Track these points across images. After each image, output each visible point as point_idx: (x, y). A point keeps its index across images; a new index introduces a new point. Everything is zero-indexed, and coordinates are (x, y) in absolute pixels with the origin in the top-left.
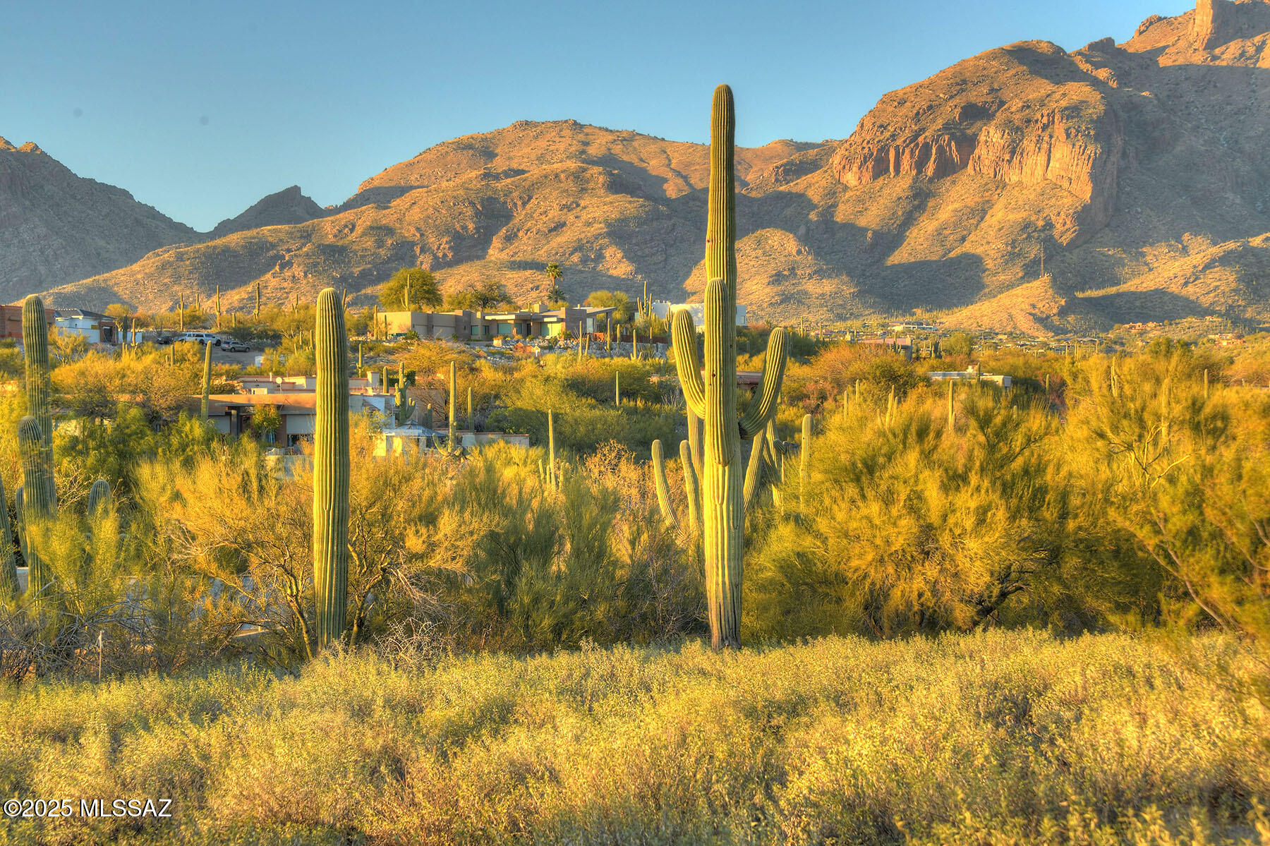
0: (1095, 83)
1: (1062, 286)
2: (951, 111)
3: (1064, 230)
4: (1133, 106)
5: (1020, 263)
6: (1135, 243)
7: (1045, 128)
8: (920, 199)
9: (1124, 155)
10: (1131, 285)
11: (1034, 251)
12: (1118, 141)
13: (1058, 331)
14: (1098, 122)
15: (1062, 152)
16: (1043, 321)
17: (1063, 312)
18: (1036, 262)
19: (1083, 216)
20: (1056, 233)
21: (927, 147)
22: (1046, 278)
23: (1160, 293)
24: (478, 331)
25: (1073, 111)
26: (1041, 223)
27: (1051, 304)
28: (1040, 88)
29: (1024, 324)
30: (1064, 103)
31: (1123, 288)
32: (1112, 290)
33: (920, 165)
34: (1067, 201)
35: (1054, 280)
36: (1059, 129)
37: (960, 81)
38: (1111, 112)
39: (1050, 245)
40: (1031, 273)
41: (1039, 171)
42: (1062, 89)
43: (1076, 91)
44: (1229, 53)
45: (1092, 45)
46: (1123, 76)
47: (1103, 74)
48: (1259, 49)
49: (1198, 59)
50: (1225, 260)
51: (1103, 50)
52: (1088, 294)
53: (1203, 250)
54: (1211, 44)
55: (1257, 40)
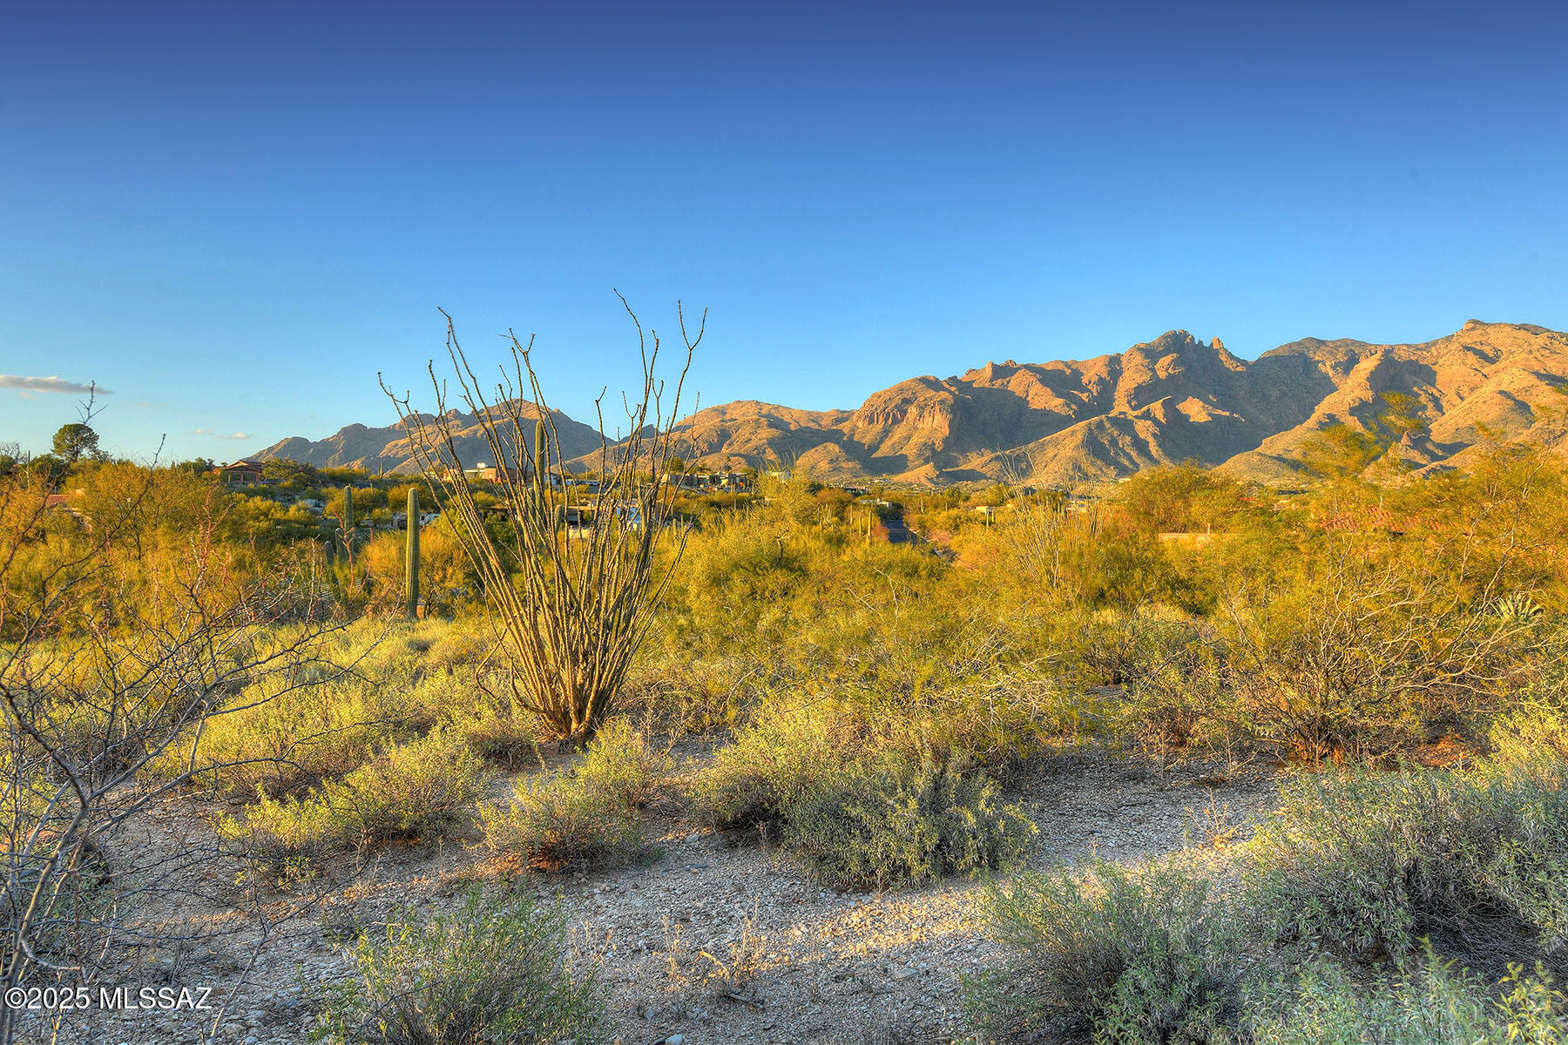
0: (950, 392)
1: (937, 467)
2: (898, 400)
3: (939, 446)
4: (964, 401)
5: (922, 458)
6: (964, 452)
7: (932, 408)
8: (886, 433)
9: (961, 419)
10: (963, 468)
11: (928, 453)
12: (958, 414)
13: (936, 483)
14: (951, 406)
15: (938, 417)
16: (930, 480)
17: (937, 477)
18: (929, 457)
19: (946, 441)
20: (936, 447)
21: (889, 413)
22: (932, 464)
23: (972, 471)
24: (696, 481)
25: (942, 402)
26: (930, 443)
27: (933, 474)
28: (930, 393)
29: (923, 480)
30: (939, 399)
31: (960, 468)
32: (956, 469)
33: (886, 420)
34: (940, 435)
35: (935, 465)
36: (937, 408)
37: (901, 389)
38: (956, 402)
39: (933, 450)
40: (926, 462)
41: (930, 425)
42: (938, 394)
43: (943, 395)
44: (998, 383)
45: (949, 379)
46: (960, 390)
47: (953, 389)
48: (1008, 383)
49: (987, 385)
50: (997, 459)
51: (953, 380)
52: (948, 470)
53: (988, 455)
54: (991, 381)
55: (1008, 379)
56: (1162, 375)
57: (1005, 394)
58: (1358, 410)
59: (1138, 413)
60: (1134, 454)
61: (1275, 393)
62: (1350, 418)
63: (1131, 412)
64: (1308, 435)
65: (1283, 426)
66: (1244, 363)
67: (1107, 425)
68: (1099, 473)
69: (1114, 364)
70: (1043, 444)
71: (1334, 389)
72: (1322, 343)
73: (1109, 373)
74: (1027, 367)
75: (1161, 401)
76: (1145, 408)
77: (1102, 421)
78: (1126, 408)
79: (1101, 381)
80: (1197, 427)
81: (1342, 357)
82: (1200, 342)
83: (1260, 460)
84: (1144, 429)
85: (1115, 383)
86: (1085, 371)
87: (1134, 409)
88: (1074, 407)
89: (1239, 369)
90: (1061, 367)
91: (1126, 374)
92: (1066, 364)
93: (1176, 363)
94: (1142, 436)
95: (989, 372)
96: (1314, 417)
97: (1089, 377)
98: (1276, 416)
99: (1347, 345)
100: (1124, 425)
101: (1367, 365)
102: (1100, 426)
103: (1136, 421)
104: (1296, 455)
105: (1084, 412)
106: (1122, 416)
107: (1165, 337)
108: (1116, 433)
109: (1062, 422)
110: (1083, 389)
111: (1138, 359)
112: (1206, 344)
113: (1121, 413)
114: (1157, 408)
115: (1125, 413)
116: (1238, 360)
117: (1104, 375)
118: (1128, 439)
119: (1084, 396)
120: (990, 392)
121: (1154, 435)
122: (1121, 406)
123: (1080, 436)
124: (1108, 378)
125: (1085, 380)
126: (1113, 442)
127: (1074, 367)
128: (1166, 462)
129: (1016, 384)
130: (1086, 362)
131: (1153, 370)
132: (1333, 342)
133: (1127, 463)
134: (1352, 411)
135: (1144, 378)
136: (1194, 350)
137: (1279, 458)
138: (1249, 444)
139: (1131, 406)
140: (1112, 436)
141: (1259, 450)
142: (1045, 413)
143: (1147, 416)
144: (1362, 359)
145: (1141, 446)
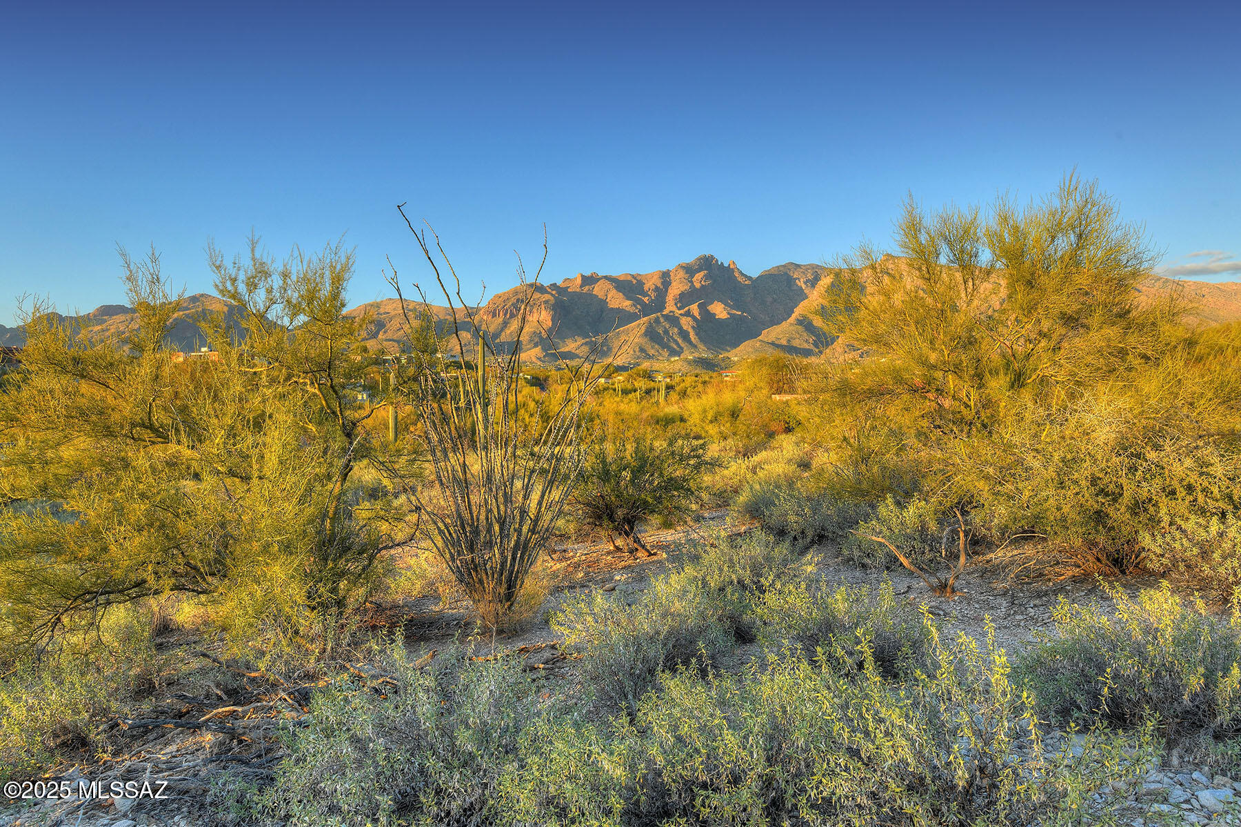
0: (552, 295)
1: (544, 349)
2: (513, 300)
3: (545, 334)
4: (562, 301)
5: (533, 342)
6: (563, 338)
7: (539, 306)
8: (505, 324)
9: (560, 314)
10: (562, 350)
11: (537, 339)
12: (558, 310)
13: (544, 362)
14: (553, 305)
15: (544, 313)
16: (539, 359)
17: (544, 356)
18: (537, 342)
19: (549, 330)
20: (542, 335)
21: (507, 310)
22: (540, 347)
23: (569, 352)
25: (546, 302)
26: (538, 332)
27: (541, 354)
28: (537, 295)
29: (534, 359)
30: (544, 300)
31: (560, 350)
32: (557, 351)
33: (505, 315)
34: (545, 326)
35: (542, 348)
36: (543, 306)
37: (516, 292)
38: (556, 303)
39: (541, 337)
40: (536, 345)
41: (538, 318)
42: (543, 296)
43: (547, 297)
44: (586, 289)
45: (551, 285)
46: (559, 293)
47: (554, 292)
48: (593, 289)
49: (578, 290)
50: (586, 344)
51: (554, 286)
52: (551, 351)
53: (580, 341)
54: (581, 287)
55: (593, 286)
56: (698, 285)
57: (591, 295)
58: (823, 312)
59: (682, 312)
60: (680, 341)
61: (769, 299)
62: (815, 317)
63: (678, 311)
64: (791, 328)
65: (775, 322)
66: (750, 278)
67: (662, 320)
68: (657, 353)
69: (665, 275)
70: (618, 333)
71: (807, 297)
72: (798, 266)
73: (662, 283)
74: (606, 277)
75: (697, 303)
76: (686, 309)
77: (658, 317)
78: (674, 308)
79: (657, 289)
80: (721, 322)
81: (810, 277)
82: (722, 263)
83: (761, 345)
84: (686, 323)
85: (667, 291)
86: (646, 282)
87: (679, 309)
88: (639, 307)
89: (746, 282)
90: (629, 278)
91: (674, 284)
92: (633, 276)
93: (706, 277)
94: (685, 328)
95: (579, 281)
96: (794, 316)
97: (649, 286)
98: (770, 316)
99: (813, 268)
100: (673, 320)
101: (826, 281)
102: (657, 320)
103: (681, 317)
104: (784, 342)
105: (646, 310)
106: (671, 314)
107: (699, 259)
108: (667, 326)
109: (632, 317)
110: (645, 294)
111: (682, 274)
112: (726, 265)
113: (671, 312)
114: (694, 308)
115: (673, 312)
116: (746, 276)
117: (659, 284)
118: (676, 330)
119: (646, 299)
120: (579, 295)
121: (693, 327)
122: (670, 307)
123: (643, 329)
124: (662, 287)
125: (646, 288)
126: (666, 332)
127: (638, 278)
128: (701, 346)
129: (598, 290)
130: (646, 275)
131: (691, 282)
132: (805, 266)
133: (675, 347)
134: (816, 312)
135: (684, 287)
136: (718, 269)
137: (773, 344)
138: (754, 334)
139: (677, 307)
140: (665, 328)
141: (760, 338)
142: (619, 311)
143: (688, 314)
144: (822, 277)
145: (684, 335)
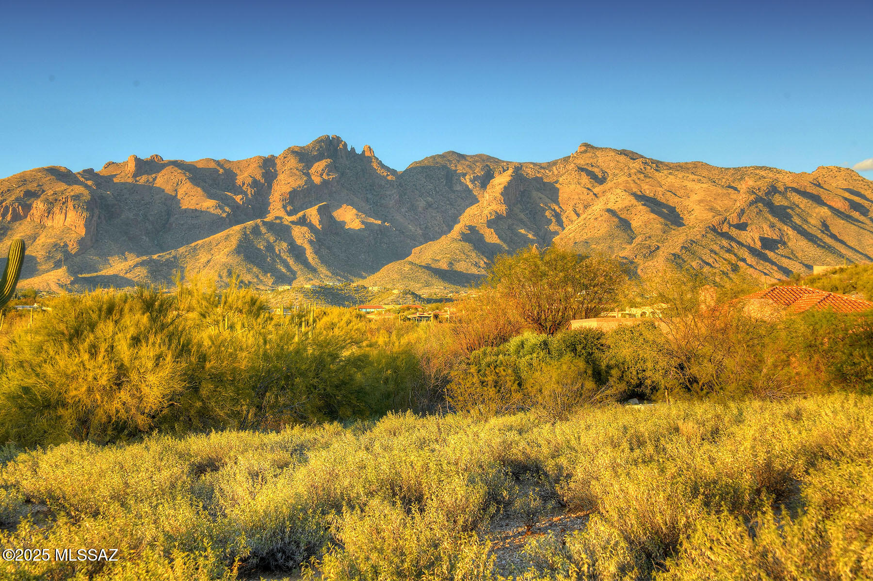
0: (86, 186)
1: (72, 271)
2: (19, 193)
3: (73, 248)
4: (102, 198)
5: (53, 261)
6: (105, 256)
7: (64, 203)
8: (5, 230)
9: (99, 218)
10: (103, 273)
11: (59, 256)
12: (97, 212)
13: (70, 291)
14: (88, 203)
15: (72, 214)
16: (63, 287)
17: (72, 283)
18: (60, 261)
19: (81, 242)
20: (69, 249)
21: (7, 208)
22: (65, 268)
23: (116, 276)
25: (76, 197)
26: (62, 244)
27: (67, 279)
28: (61, 186)
29: (54, 288)
30: (72, 194)
31: (99, 273)
32: (95, 274)
33: (5, 215)
34: (74, 235)
35: (68, 269)
36: (70, 204)
37: (23, 180)
38: (93, 199)
39: (66, 253)
40: (58, 265)
41: (61, 222)
42: (71, 188)
43: (78, 189)
44: (142, 179)
45: (84, 171)
46: (98, 185)
47: (89, 183)
48: (154, 179)
49: (130, 180)
50: (142, 264)
51: (89, 173)
52: (83, 275)
53: (133, 259)
54: (135, 176)
55: (154, 175)
56: (317, 180)
57: (150, 189)
58: (495, 222)
59: (294, 218)
60: (291, 261)
61: (421, 204)
62: (488, 230)
63: (287, 217)
64: (453, 245)
65: (429, 236)
66: (394, 172)
67: (263, 230)
68: (255, 280)
69: (268, 165)
70: (195, 249)
71: (475, 201)
72: (463, 157)
73: (264, 175)
74: (175, 164)
75: (317, 207)
76: (300, 214)
77: (257, 226)
78: (281, 213)
79: (255, 183)
80: (352, 237)
81: (479, 172)
82: (353, 149)
83: (412, 269)
84: (300, 235)
85: (270, 187)
86: (238, 172)
87: (290, 214)
88: (227, 209)
89: (389, 178)
90: (213, 165)
91: (281, 177)
92: (218, 163)
93: (330, 168)
94: (299, 242)
95: (131, 167)
96: (457, 228)
97: (243, 178)
98: (423, 227)
99: (484, 161)
100: (281, 231)
101: (501, 180)
102: (256, 230)
103: (293, 226)
104: (444, 265)
105: (237, 215)
106: (278, 221)
107: (319, 141)
108: (272, 239)
109: (216, 225)
110: (238, 190)
111: (293, 162)
112: (359, 151)
113: (277, 218)
114: (313, 214)
115: (281, 218)
116: (388, 169)
117: (259, 177)
118: (284, 245)
119: (238, 198)
120: (133, 189)
121: (311, 242)
122: (276, 211)
123: (234, 242)
124: (263, 181)
125: (239, 181)
126: (270, 248)
127: (227, 166)
128: (323, 270)
129: (163, 181)
130: (239, 162)
131: (308, 175)
132: (472, 157)
133: (284, 270)
134: (490, 224)
135: (298, 182)
136: (347, 157)
137: (428, 268)
138: (399, 254)
139: (286, 211)
140: (268, 242)
141: (409, 259)
142: (196, 214)
143: (303, 222)
144: (496, 174)
145: (297, 253)
